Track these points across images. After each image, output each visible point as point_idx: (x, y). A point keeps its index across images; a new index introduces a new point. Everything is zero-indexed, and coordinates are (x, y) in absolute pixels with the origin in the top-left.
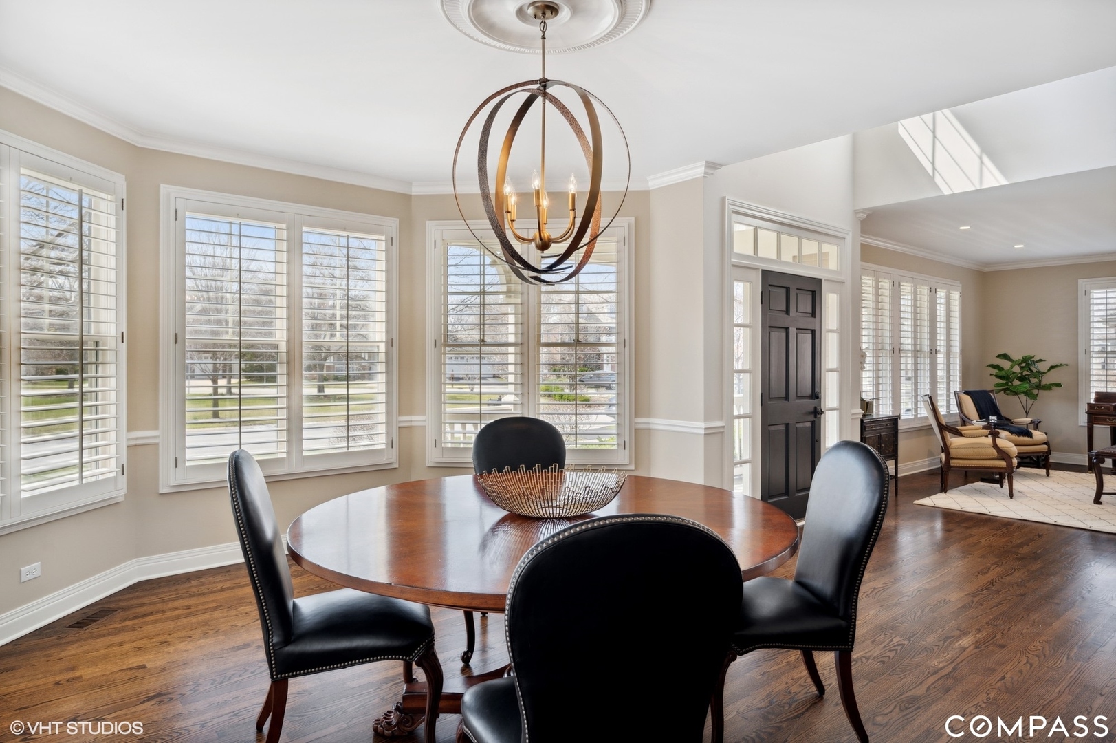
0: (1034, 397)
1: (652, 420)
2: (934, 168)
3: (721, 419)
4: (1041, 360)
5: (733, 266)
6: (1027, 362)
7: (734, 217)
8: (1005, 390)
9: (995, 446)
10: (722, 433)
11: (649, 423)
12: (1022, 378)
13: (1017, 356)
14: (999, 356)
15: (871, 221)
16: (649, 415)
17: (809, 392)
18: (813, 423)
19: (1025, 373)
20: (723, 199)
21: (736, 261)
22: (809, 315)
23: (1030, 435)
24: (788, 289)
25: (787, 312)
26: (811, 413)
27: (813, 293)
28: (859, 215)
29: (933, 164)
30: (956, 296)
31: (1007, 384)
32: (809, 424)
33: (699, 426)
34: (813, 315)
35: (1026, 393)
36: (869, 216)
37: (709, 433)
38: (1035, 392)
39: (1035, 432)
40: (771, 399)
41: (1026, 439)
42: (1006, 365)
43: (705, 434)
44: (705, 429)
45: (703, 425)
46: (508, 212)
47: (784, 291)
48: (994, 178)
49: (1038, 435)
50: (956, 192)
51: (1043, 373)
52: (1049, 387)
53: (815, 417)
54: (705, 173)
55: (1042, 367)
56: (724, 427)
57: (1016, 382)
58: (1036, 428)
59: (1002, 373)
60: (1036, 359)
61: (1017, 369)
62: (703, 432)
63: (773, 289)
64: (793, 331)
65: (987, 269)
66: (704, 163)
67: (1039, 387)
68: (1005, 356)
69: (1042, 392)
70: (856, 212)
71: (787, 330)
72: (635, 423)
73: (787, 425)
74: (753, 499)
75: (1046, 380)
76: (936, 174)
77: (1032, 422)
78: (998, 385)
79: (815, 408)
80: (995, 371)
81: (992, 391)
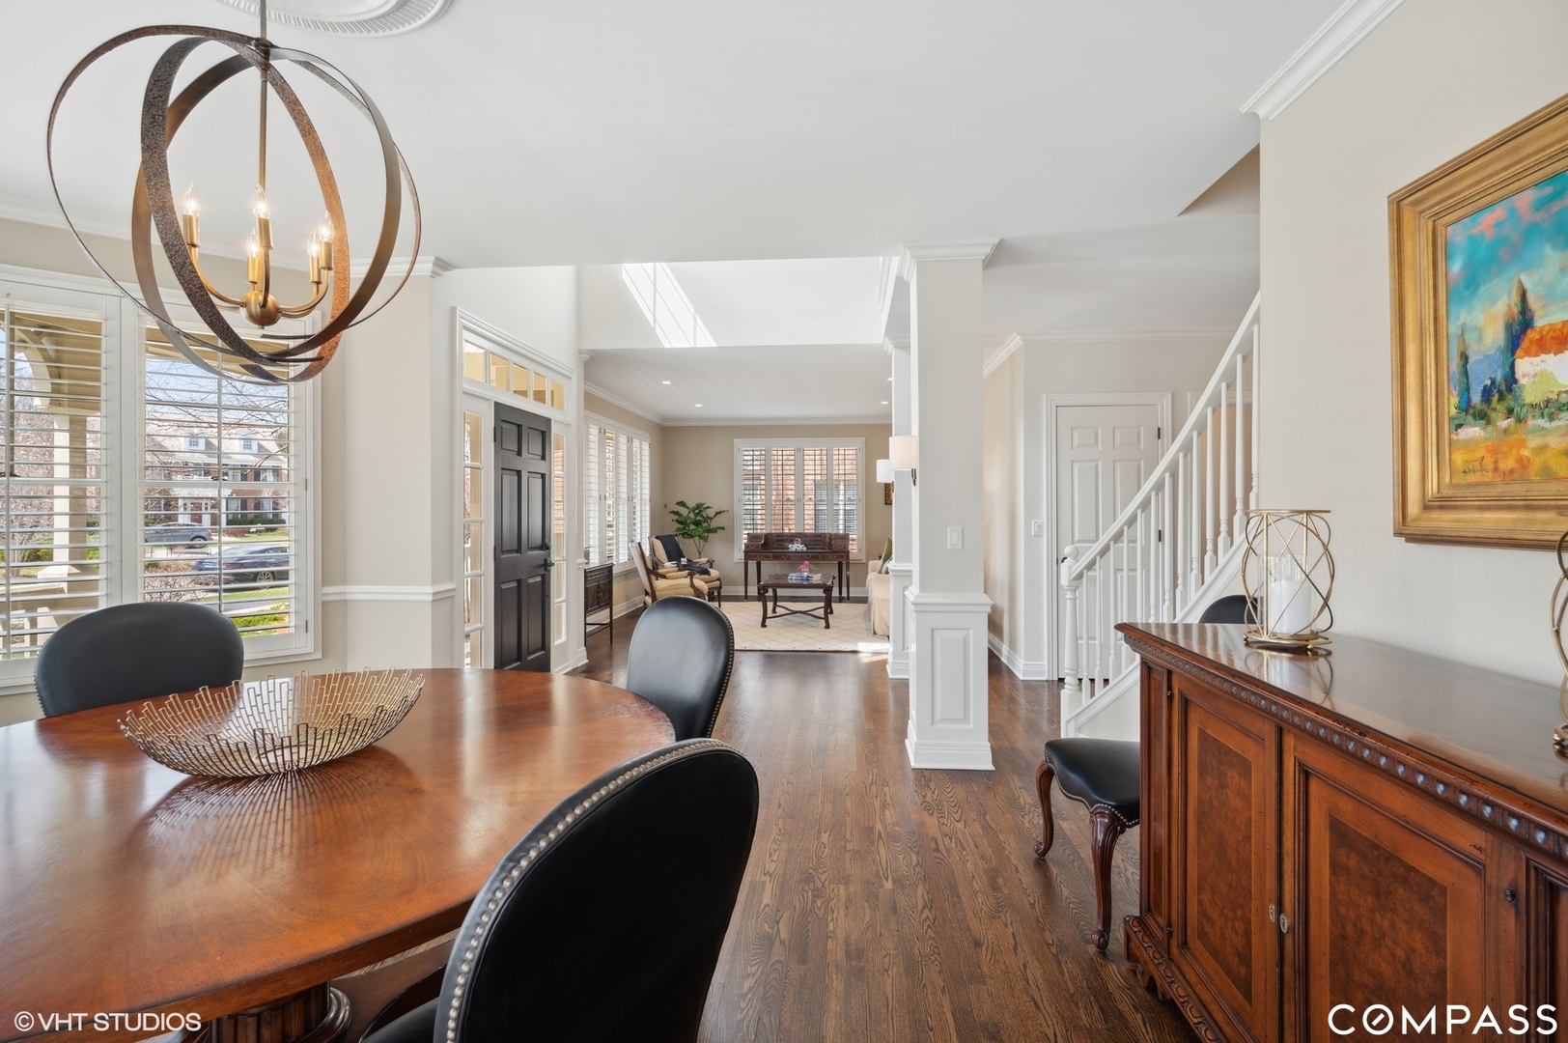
0: (706, 539)
1: (349, 588)
2: (655, 320)
3: (451, 579)
4: (709, 507)
5: (465, 393)
6: (699, 508)
7: (466, 335)
8: (683, 534)
9: (692, 585)
10: (452, 597)
11: (345, 593)
12: (697, 523)
13: (691, 504)
14: (677, 504)
15: (593, 364)
16: (344, 582)
17: (539, 542)
18: (543, 576)
19: (699, 518)
20: (453, 310)
21: (466, 387)
22: (540, 458)
23: (708, 573)
24: (519, 426)
25: (519, 453)
26: (542, 566)
27: (543, 433)
28: (583, 356)
29: (654, 315)
30: (646, 446)
31: (685, 528)
32: (539, 579)
33: (425, 592)
34: (543, 458)
35: (700, 537)
36: (592, 358)
37: (439, 599)
38: (706, 534)
39: (711, 570)
40: (503, 552)
41: (706, 576)
42: (684, 511)
43: (433, 601)
44: (434, 594)
45: (430, 590)
46: (194, 246)
47: (515, 428)
48: (705, 340)
49: (714, 573)
50: (675, 346)
51: (711, 519)
52: (714, 531)
53: (546, 570)
54: (433, 272)
55: (711, 513)
56: (454, 590)
57: (692, 527)
58: (711, 567)
59: (681, 519)
60: (705, 506)
61: (692, 515)
62: (430, 598)
63: (505, 425)
64: (524, 476)
65: (667, 424)
66: (433, 258)
67: (710, 531)
68: (682, 504)
69: (711, 535)
70: (580, 352)
71: (519, 473)
72: (323, 595)
73: (519, 581)
74: (485, 671)
75: (714, 524)
76: (657, 326)
77: (708, 561)
78: (678, 530)
79: (546, 560)
80: (676, 517)
81: (676, 535)
